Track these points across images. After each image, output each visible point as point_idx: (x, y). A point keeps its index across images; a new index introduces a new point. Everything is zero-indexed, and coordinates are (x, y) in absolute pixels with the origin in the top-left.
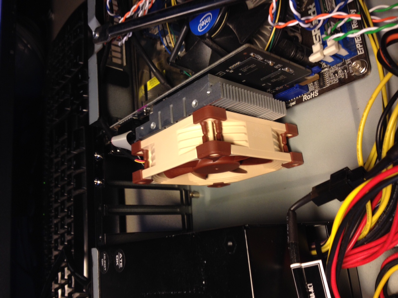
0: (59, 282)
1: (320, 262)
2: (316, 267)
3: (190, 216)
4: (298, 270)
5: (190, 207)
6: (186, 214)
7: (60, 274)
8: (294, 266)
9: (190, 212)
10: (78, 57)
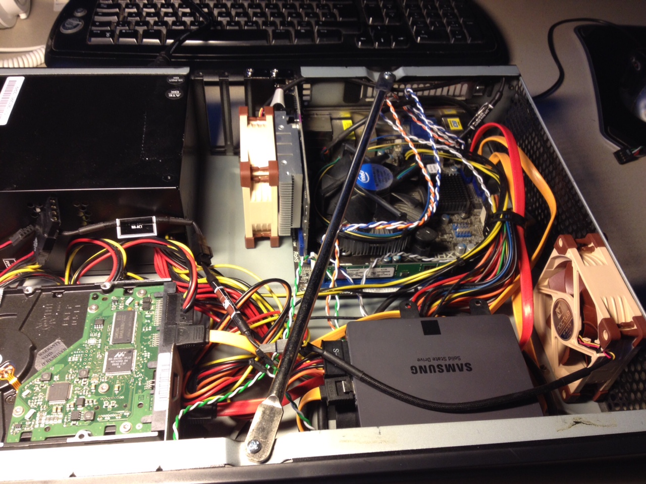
0: (180, 9)
1: (155, 234)
2: (152, 231)
3: (224, 153)
4: (151, 221)
5: (232, 154)
6: (225, 150)
7: (188, 10)
8: (154, 218)
9: (227, 154)
10: (427, 36)
